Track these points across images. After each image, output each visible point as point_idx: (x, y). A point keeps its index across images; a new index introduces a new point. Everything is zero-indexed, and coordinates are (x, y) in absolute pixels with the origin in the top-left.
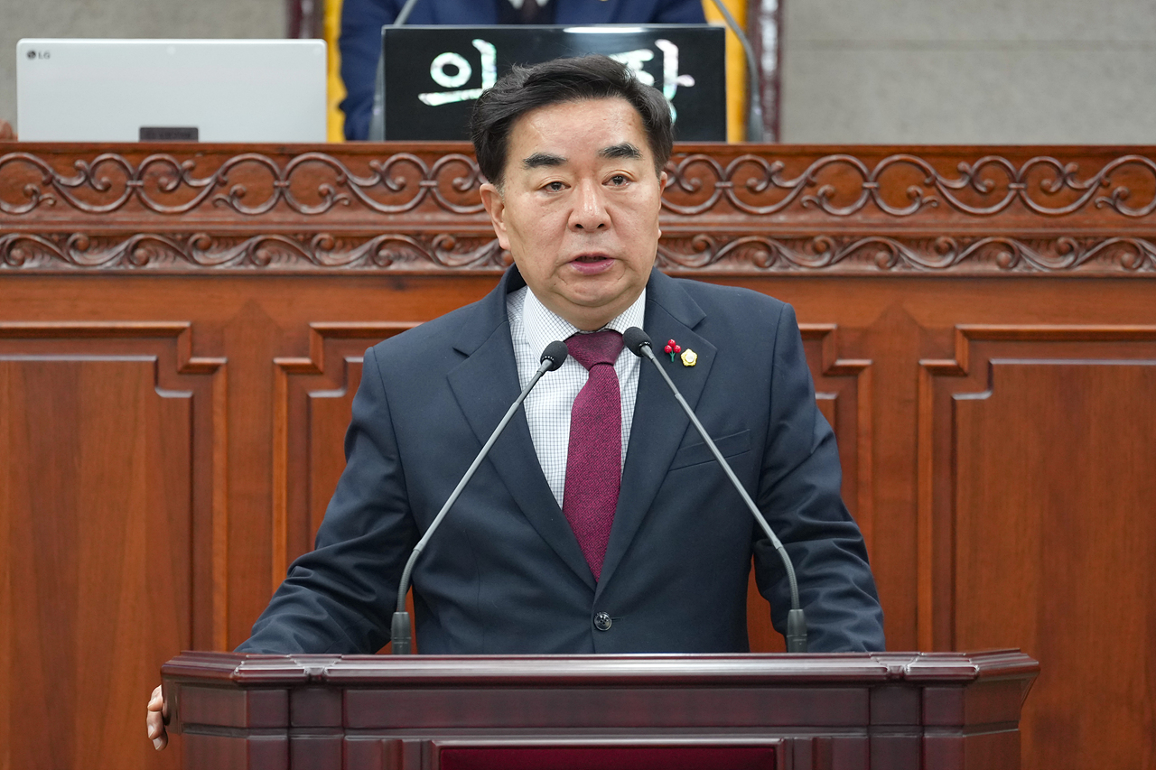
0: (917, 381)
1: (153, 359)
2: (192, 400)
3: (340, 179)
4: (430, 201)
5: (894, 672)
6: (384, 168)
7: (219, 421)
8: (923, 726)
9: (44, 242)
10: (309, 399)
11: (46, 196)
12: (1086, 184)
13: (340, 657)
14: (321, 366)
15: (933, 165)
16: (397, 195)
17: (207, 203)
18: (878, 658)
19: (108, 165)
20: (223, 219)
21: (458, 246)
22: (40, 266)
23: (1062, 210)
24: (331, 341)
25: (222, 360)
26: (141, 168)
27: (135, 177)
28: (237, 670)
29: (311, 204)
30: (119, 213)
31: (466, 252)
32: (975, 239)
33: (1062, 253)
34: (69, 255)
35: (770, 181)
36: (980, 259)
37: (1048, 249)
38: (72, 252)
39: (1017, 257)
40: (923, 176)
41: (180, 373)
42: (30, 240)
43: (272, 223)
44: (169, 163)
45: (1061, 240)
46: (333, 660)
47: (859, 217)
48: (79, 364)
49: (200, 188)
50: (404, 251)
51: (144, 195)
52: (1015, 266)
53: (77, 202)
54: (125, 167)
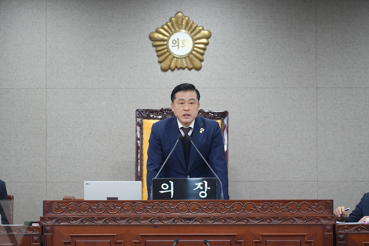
0: (253, 244)
1: (110, 241)
3: (144, 207)
4: (161, 211)
6: (153, 205)
9: (89, 219)
11: (90, 210)
12: (284, 207)
14: (141, 242)
15: (255, 204)
16: (155, 210)
17: (120, 211)
19: (101, 204)
20: (123, 214)
22: (88, 224)
23: (279, 212)
24: (143, 237)
25: (122, 241)
26: (107, 205)
27: (106, 207)
29: (139, 212)
30: (103, 213)
31: (168, 221)
32: (263, 217)
33: (279, 220)
34: (94, 221)
35: (225, 207)
36: (264, 221)
37: (277, 219)
39: (271, 221)
40: (253, 206)
41: (115, 243)
42: (87, 219)
43: (132, 215)
44: (113, 204)
47: (241, 214)
49: (118, 209)
50: (157, 220)
51: (108, 210)
52: (271, 223)
53: (95, 212)
54: (104, 205)
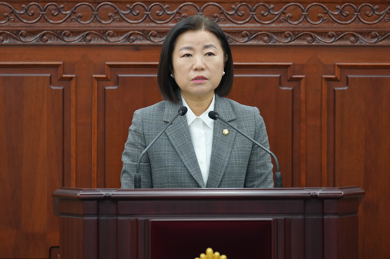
0: (322, 83)
1: (49, 75)
2: (63, 89)
3: (116, 11)
4: (147, 19)
5: (313, 194)
6: (132, 7)
7: (73, 97)
8: (323, 214)
9: (11, 34)
10: (105, 89)
11: (12, 17)
12: (382, 13)
13: (116, 190)
14: (109, 78)
15: (327, 6)
16: (136, 17)
17: (68, 20)
18: (308, 190)
19: (33, 6)
20: (75, 25)
21: (158, 35)
22: (9, 42)
23: (373, 22)
24: (113, 69)
25: (74, 76)
26: (45, 7)
27: (43, 10)
28: (79, 194)
29: (106, 20)
30: (37, 23)
31: (161, 37)
32: (342, 32)
33: (373, 37)
34: (19, 38)
35: (269, 12)
36: (344, 40)
37: (368, 36)
38: (21, 37)
39: (357, 39)
40: (324, 10)
41: (59, 80)
42: (6, 33)
43: (92, 27)
44: (55, 6)
45: (373, 33)
46: (113, 190)
47: (301, 25)
48: (23, 77)
49: (66, 15)
50: (139, 37)
51: (46, 17)
52: (356, 42)
53: (22, 20)
54: (39, 7)
